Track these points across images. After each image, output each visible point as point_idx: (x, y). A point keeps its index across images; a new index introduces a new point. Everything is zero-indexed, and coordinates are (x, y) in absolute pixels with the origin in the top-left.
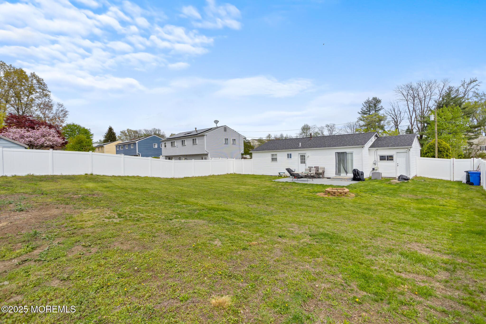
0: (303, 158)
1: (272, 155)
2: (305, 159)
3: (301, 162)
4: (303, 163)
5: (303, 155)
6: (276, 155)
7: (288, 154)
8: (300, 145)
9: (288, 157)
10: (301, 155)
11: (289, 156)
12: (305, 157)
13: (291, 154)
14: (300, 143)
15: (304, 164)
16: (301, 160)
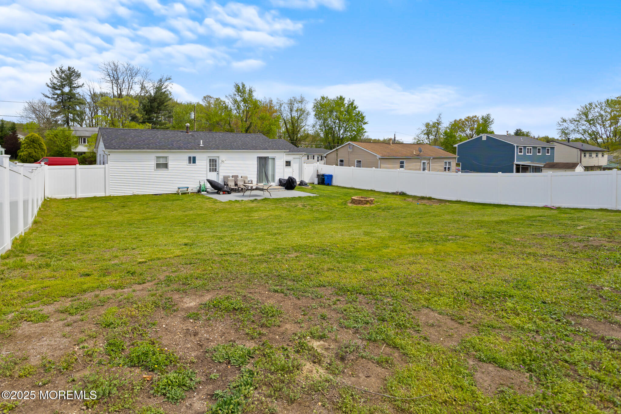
0: (213, 164)
1: (158, 157)
2: (216, 164)
3: (210, 169)
4: (213, 171)
5: (213, 160)
6: (166, 157)
7: (190, 158)
8: (201, 143)
9: (190, 162)
10: (210, 160)
11: (193, 160)
12: (216, 161)
13: (194, 158)
14: (201, 141)
15: (215, 173)
16: (210, 166)
